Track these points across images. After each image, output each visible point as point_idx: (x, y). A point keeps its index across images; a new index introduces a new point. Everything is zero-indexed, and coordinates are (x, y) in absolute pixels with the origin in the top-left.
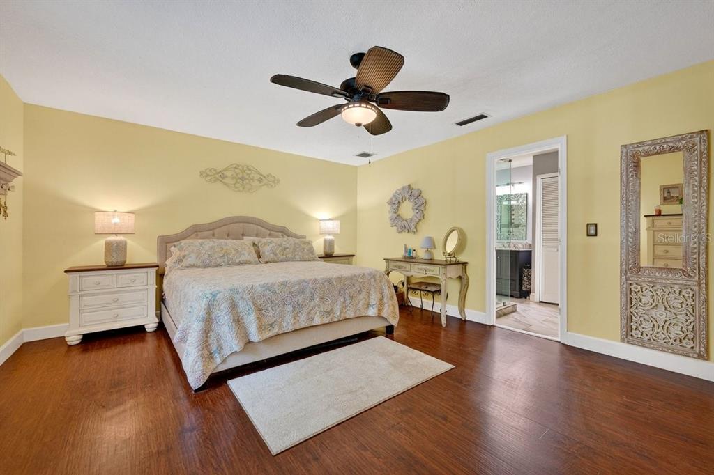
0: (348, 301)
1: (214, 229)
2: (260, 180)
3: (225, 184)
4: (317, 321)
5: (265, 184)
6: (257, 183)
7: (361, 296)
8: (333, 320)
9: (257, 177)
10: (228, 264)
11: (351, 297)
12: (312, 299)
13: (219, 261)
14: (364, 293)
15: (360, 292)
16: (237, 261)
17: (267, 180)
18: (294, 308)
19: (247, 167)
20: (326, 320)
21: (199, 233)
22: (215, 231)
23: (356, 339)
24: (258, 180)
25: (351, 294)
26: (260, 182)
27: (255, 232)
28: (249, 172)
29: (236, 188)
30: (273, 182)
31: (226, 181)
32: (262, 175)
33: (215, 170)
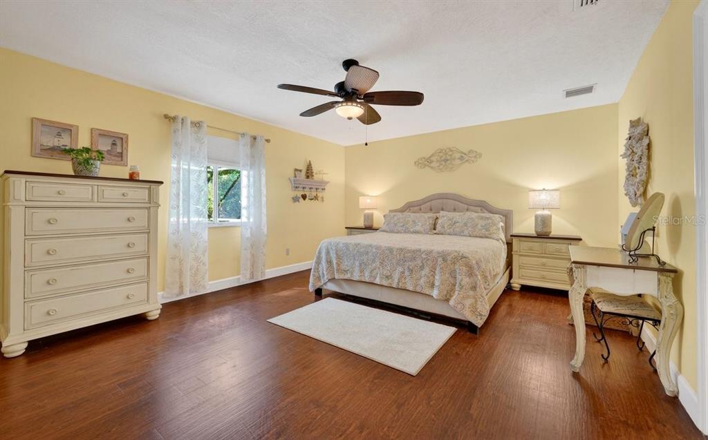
0: (407, 273)
1: (421, 205)
2: (461, 158)
3: (432, 168)
4: (377, 281)
5: (467, 161)
6: (458, 162)
7: (423, 273)
8: (392, 286)
9: (458, 155)
10: (405, 232)
11: (411, 271)
12: (374, 261)
13: (400, 229)
14: (426, 271)
15: (422, 268)
16: (412, 230)
17: (468, 157)
18: (360, 264)
19: (450, 149)
20: (385, 283)
21: (412, 208)
22: (422, 207)
23: (429, 318)
24: (459, 159)
25: (411, 267)
26: (461, 160)
27: (453, 207)
28: (450, 153)
29: (440, 169)
30: (475, 157)
31: (432, 165)
32: (463, 153)
33: (424, 158)
